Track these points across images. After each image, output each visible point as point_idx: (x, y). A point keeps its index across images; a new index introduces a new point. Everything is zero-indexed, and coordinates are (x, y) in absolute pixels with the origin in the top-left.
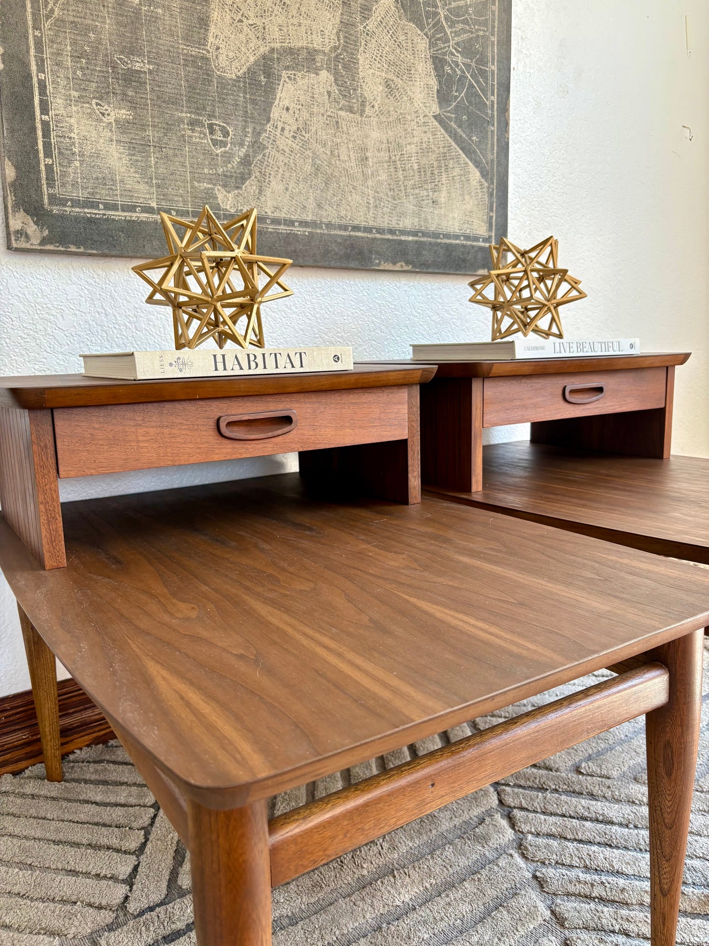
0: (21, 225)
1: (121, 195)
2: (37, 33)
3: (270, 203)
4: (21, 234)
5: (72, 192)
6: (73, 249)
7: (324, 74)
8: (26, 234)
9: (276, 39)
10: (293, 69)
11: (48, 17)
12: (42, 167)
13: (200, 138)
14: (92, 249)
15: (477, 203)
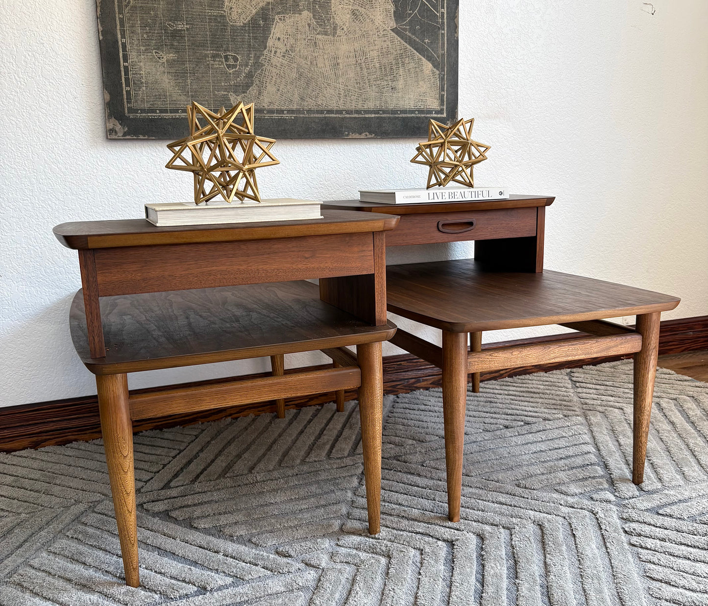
0: (113, 126)
1: (170, 104)
2: (121, 16)
3: (266, 100)
4: (113, 131)
5: (141, 105)
6: (141, 137)
7: (305, 13)
8: (115, 130)
10: (283, 13)
11: (126, 6)
12: (124, 92)
13: (219, 65)
14: (152, 136)
15: (430, 86)
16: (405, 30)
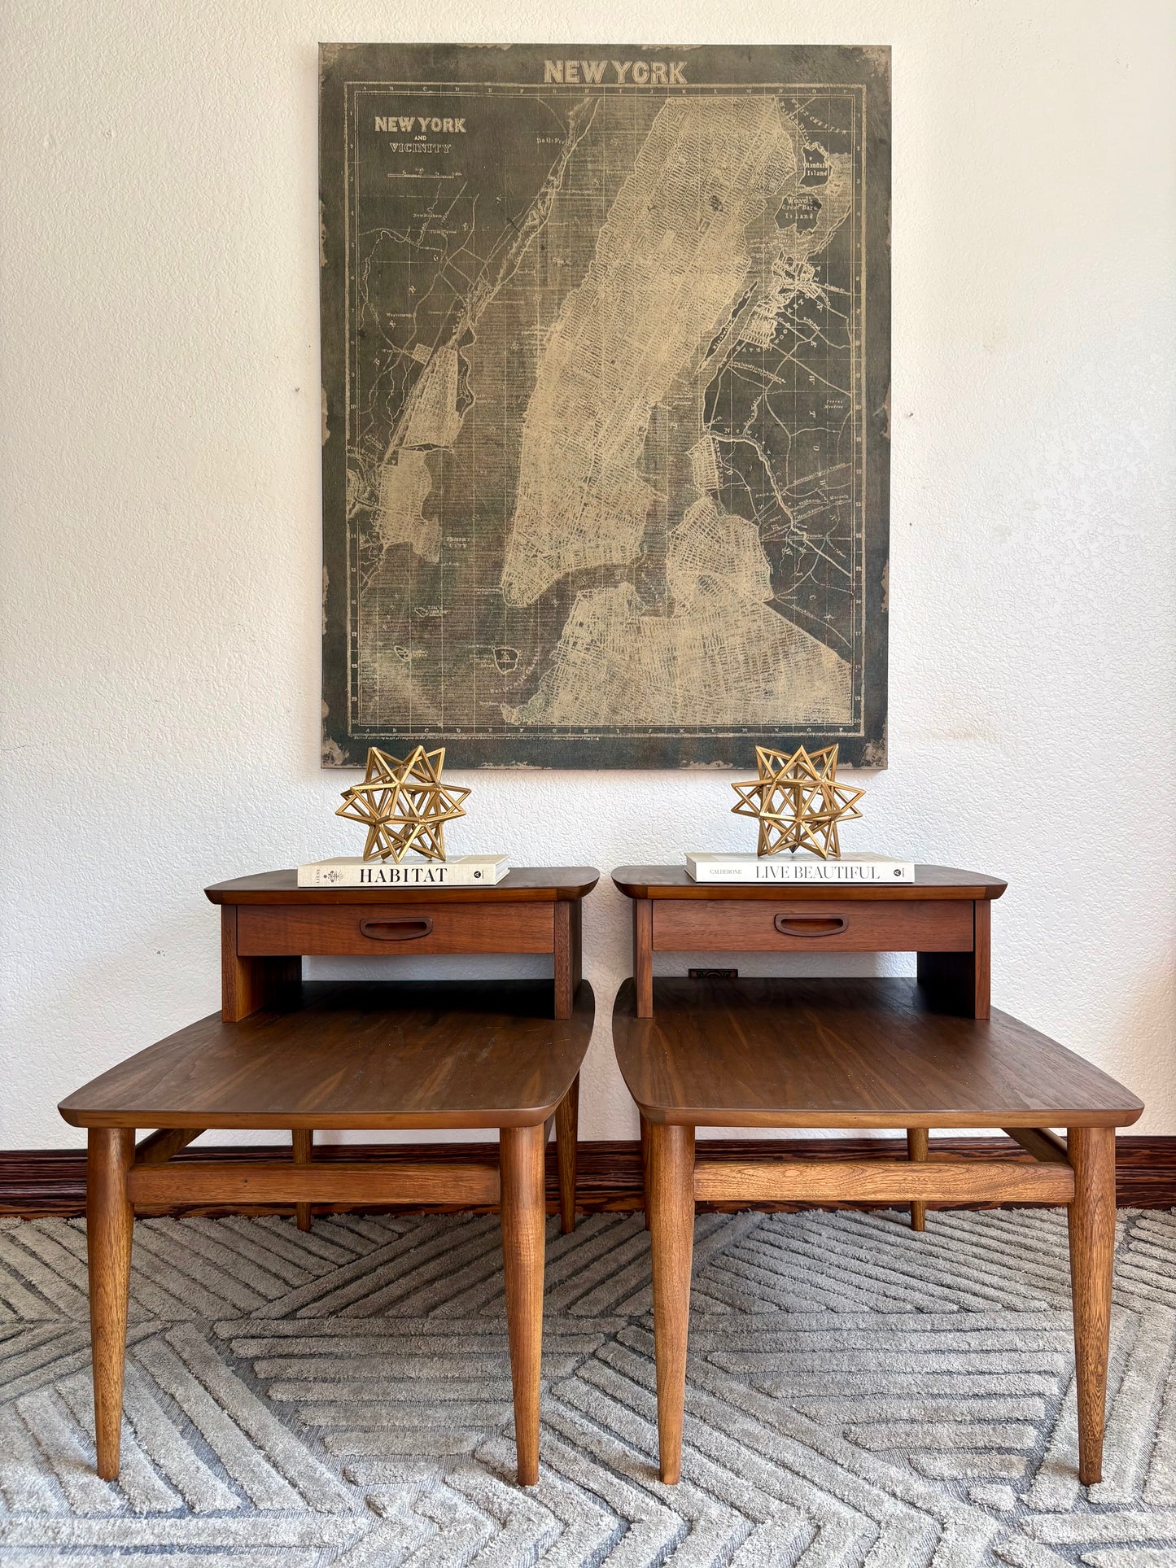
0: (330, 750)
1: (413, 720)
2: (354, 602)
3: (557, 714)
4: (330, 757)
5: (371, 721)
7: (624, 586)
8: (333, 756)
9: (570, 563)
10: (589, 587)
11: (362, 588)
12: (349, 704)
13: (489, 664)
15: (834, 687)
16: (791, 602)
